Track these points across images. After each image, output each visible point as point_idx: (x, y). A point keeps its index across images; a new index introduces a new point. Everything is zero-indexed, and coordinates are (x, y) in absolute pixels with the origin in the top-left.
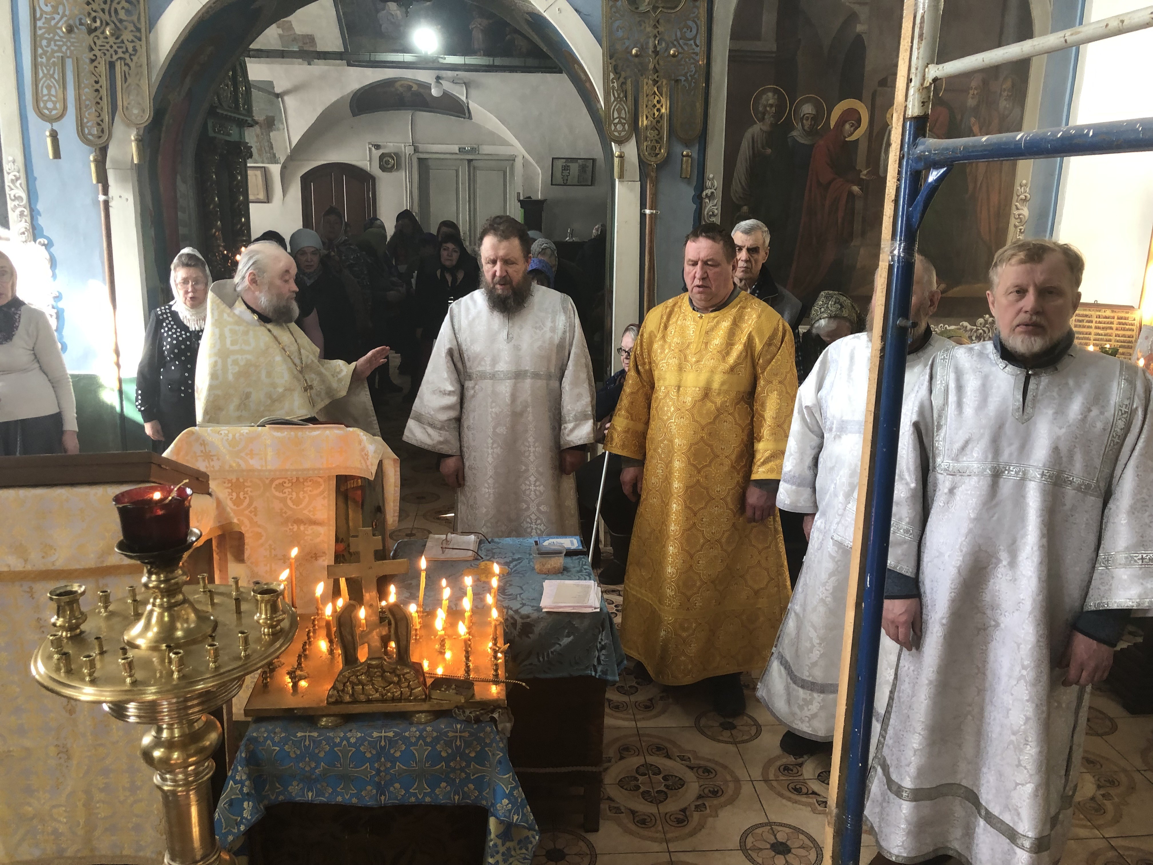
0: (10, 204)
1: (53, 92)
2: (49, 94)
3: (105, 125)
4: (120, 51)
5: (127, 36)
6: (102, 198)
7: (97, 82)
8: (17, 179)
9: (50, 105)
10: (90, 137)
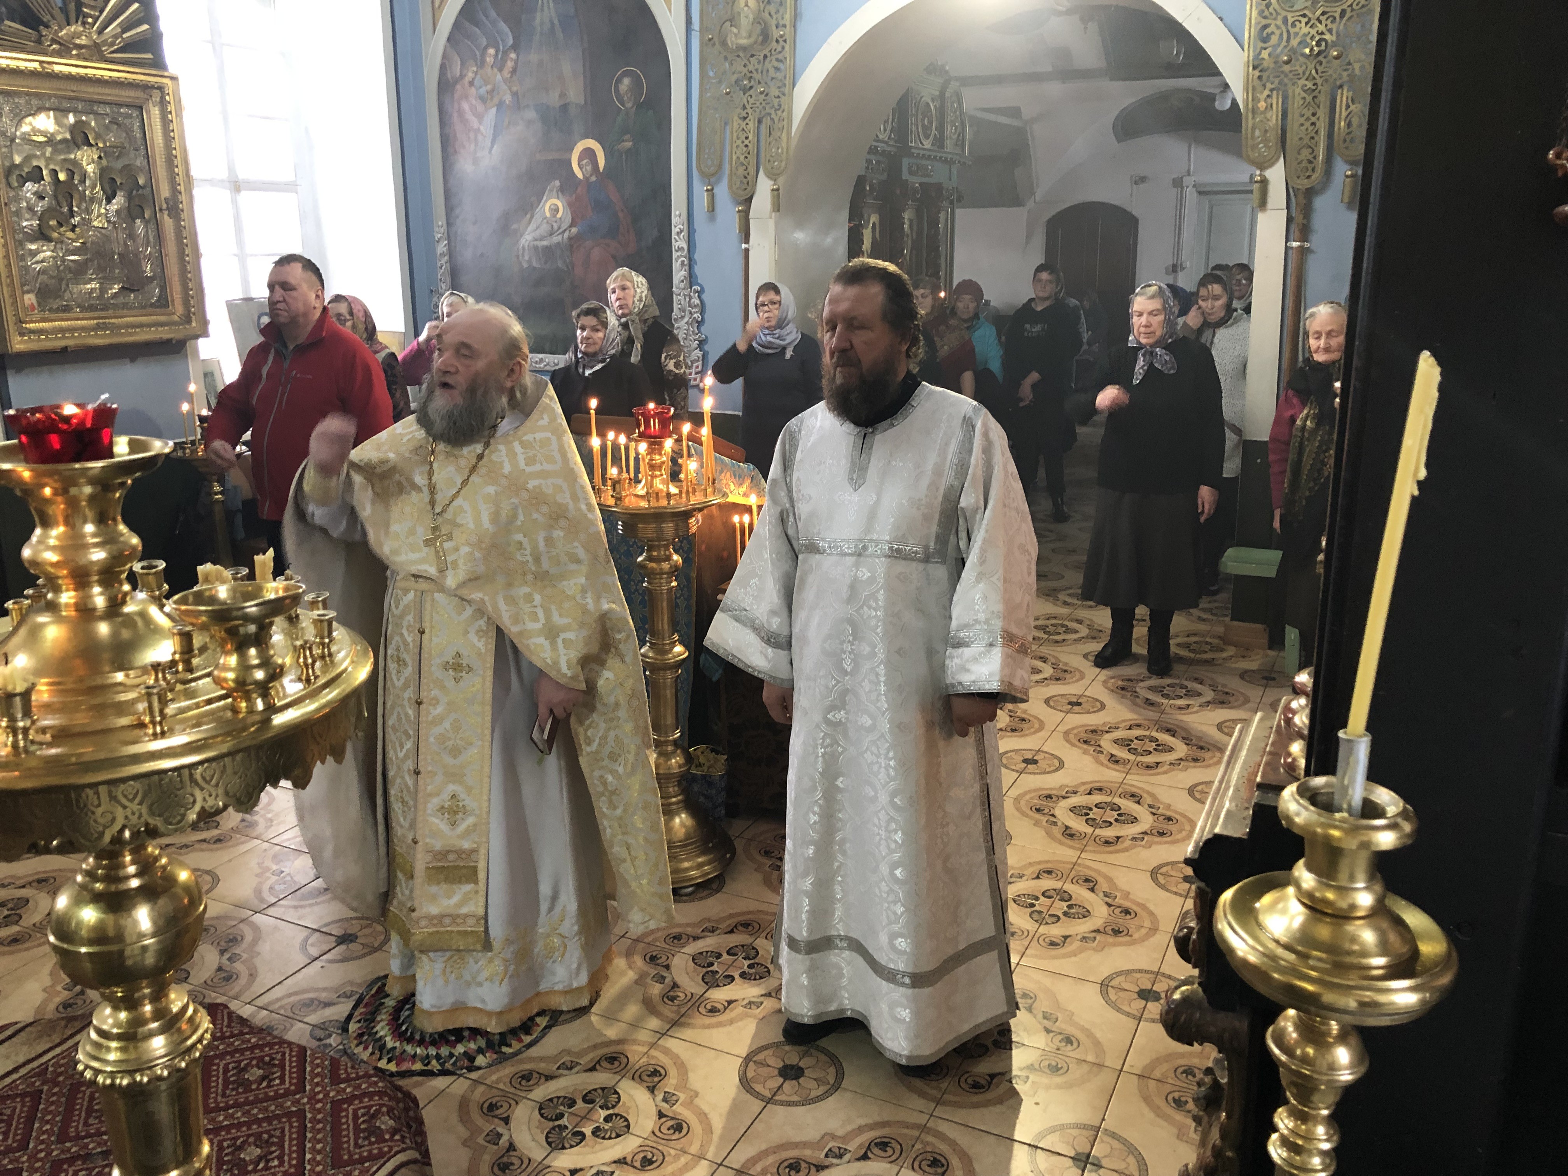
0: (675, 255)
1: (712, 152)
2: (710, 154)
4: (767, 107)
5: (774, 92)
6: (744, 246)
7: (746, 138)
8: (681, 231)
9: (709, 162)
10: (737, 190)
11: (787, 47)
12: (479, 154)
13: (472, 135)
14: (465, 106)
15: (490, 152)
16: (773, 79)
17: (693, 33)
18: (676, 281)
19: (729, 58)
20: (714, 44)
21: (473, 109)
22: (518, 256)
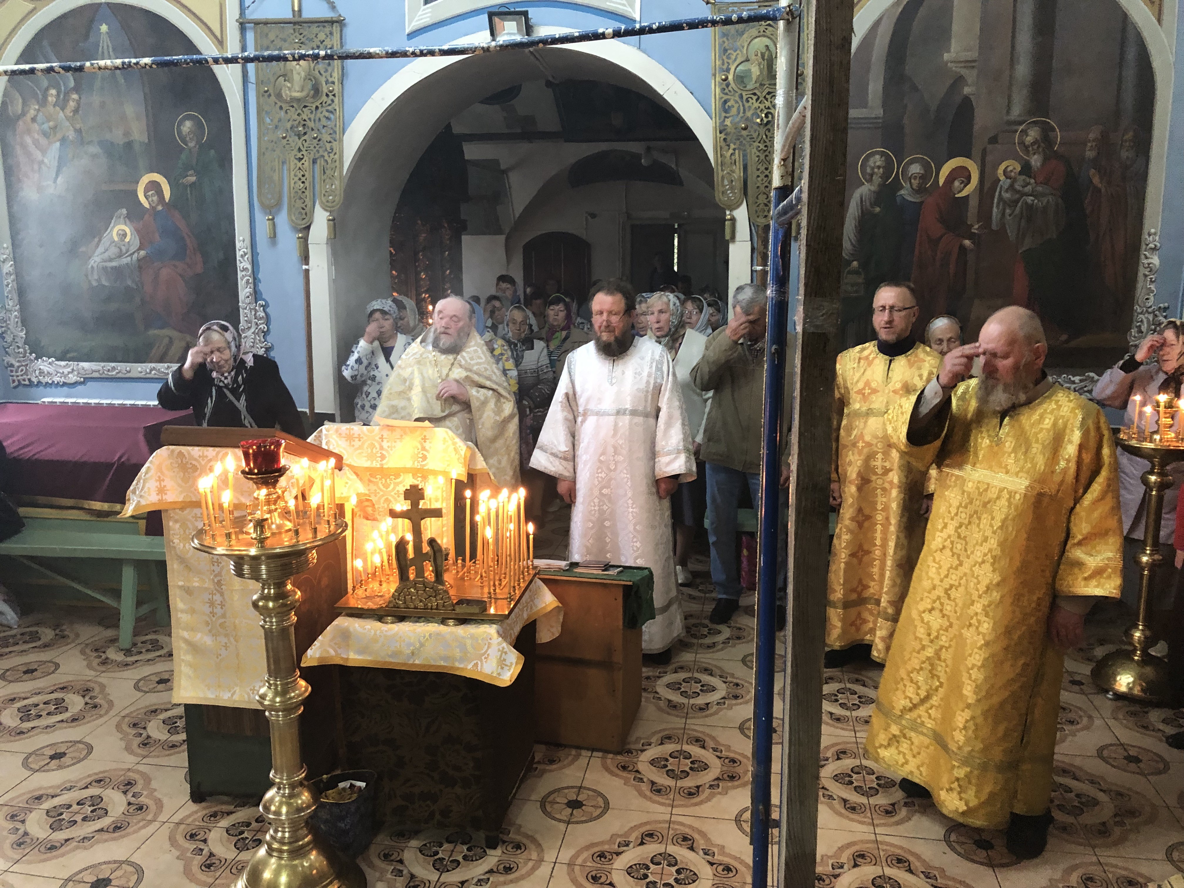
0: (240, 274)
1: (272, 186)
2: (269, 188)
3: (307, 210)
4: (321, 150)
5: (326, 137)
6: (304, 267)
7: (303, 176)
8: (245, 254)
9: (270, 196)
10: (296, 219)
11: (336, 100)
12: (45, 184)
13: (36, 167)
14: (28, 140)
15: (55, 181)
16: (324, 126)
17: (250, 85)
18: (241, 297)
19: (284, 109)
20: (270, 95)
21: (36, 143)
22: (86, 276)
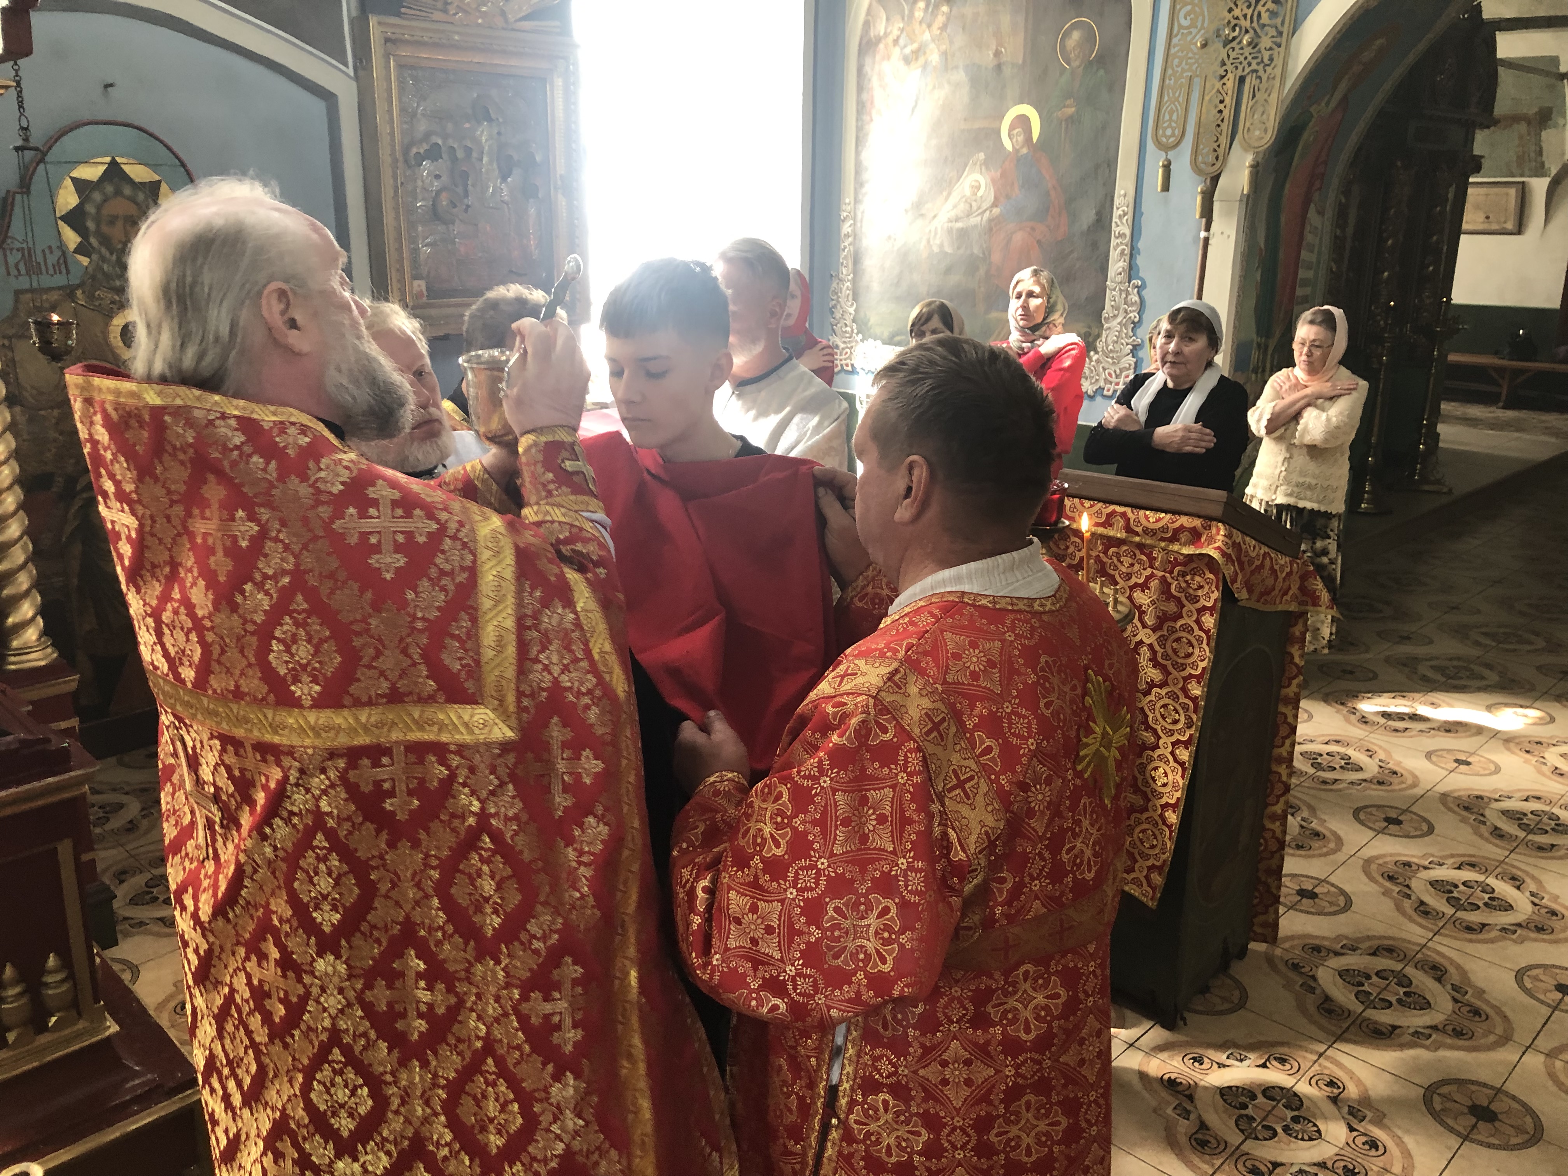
0: (1114, 242)
1: (1174, 117)
2: (1171, 120)
3: (1221, 151)
4: (1254, 62)
5: (1265, 42)
6: (1203, 234)
7: (1222, 102)
8: (1125, 214)
9: (1169, 132)
10: (1203, 166)
14: (887, 69)
16: (1264, 25)
18: (1111, 273)
21: (895, 71)
22: (928, 240)
